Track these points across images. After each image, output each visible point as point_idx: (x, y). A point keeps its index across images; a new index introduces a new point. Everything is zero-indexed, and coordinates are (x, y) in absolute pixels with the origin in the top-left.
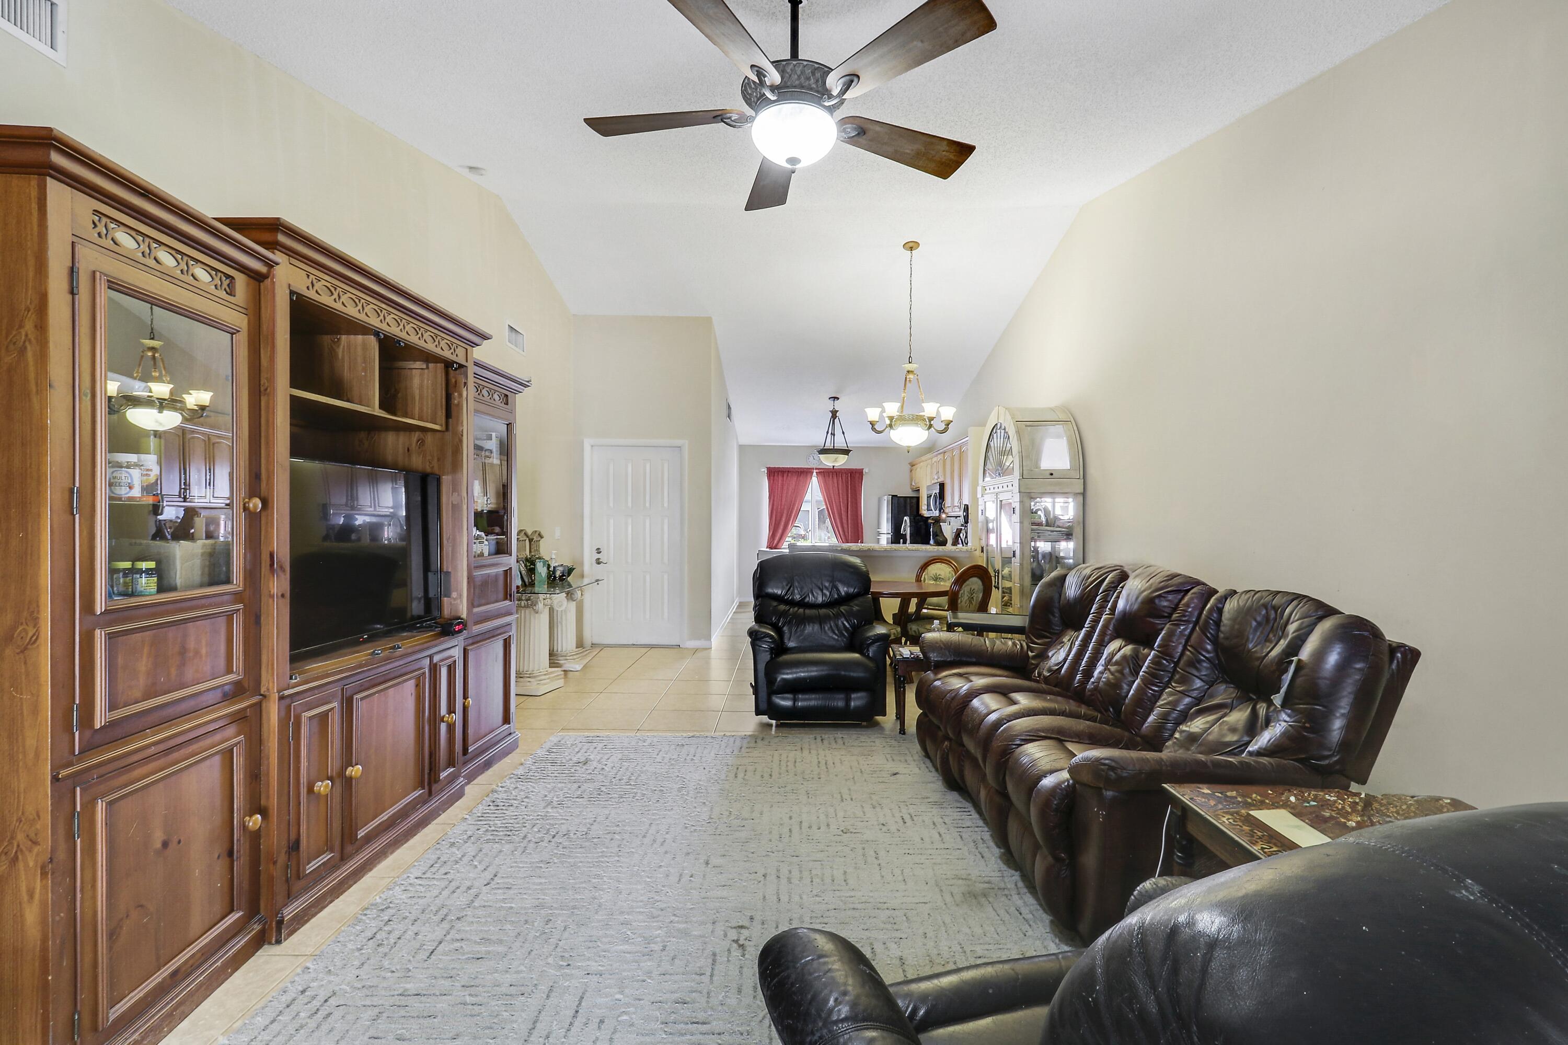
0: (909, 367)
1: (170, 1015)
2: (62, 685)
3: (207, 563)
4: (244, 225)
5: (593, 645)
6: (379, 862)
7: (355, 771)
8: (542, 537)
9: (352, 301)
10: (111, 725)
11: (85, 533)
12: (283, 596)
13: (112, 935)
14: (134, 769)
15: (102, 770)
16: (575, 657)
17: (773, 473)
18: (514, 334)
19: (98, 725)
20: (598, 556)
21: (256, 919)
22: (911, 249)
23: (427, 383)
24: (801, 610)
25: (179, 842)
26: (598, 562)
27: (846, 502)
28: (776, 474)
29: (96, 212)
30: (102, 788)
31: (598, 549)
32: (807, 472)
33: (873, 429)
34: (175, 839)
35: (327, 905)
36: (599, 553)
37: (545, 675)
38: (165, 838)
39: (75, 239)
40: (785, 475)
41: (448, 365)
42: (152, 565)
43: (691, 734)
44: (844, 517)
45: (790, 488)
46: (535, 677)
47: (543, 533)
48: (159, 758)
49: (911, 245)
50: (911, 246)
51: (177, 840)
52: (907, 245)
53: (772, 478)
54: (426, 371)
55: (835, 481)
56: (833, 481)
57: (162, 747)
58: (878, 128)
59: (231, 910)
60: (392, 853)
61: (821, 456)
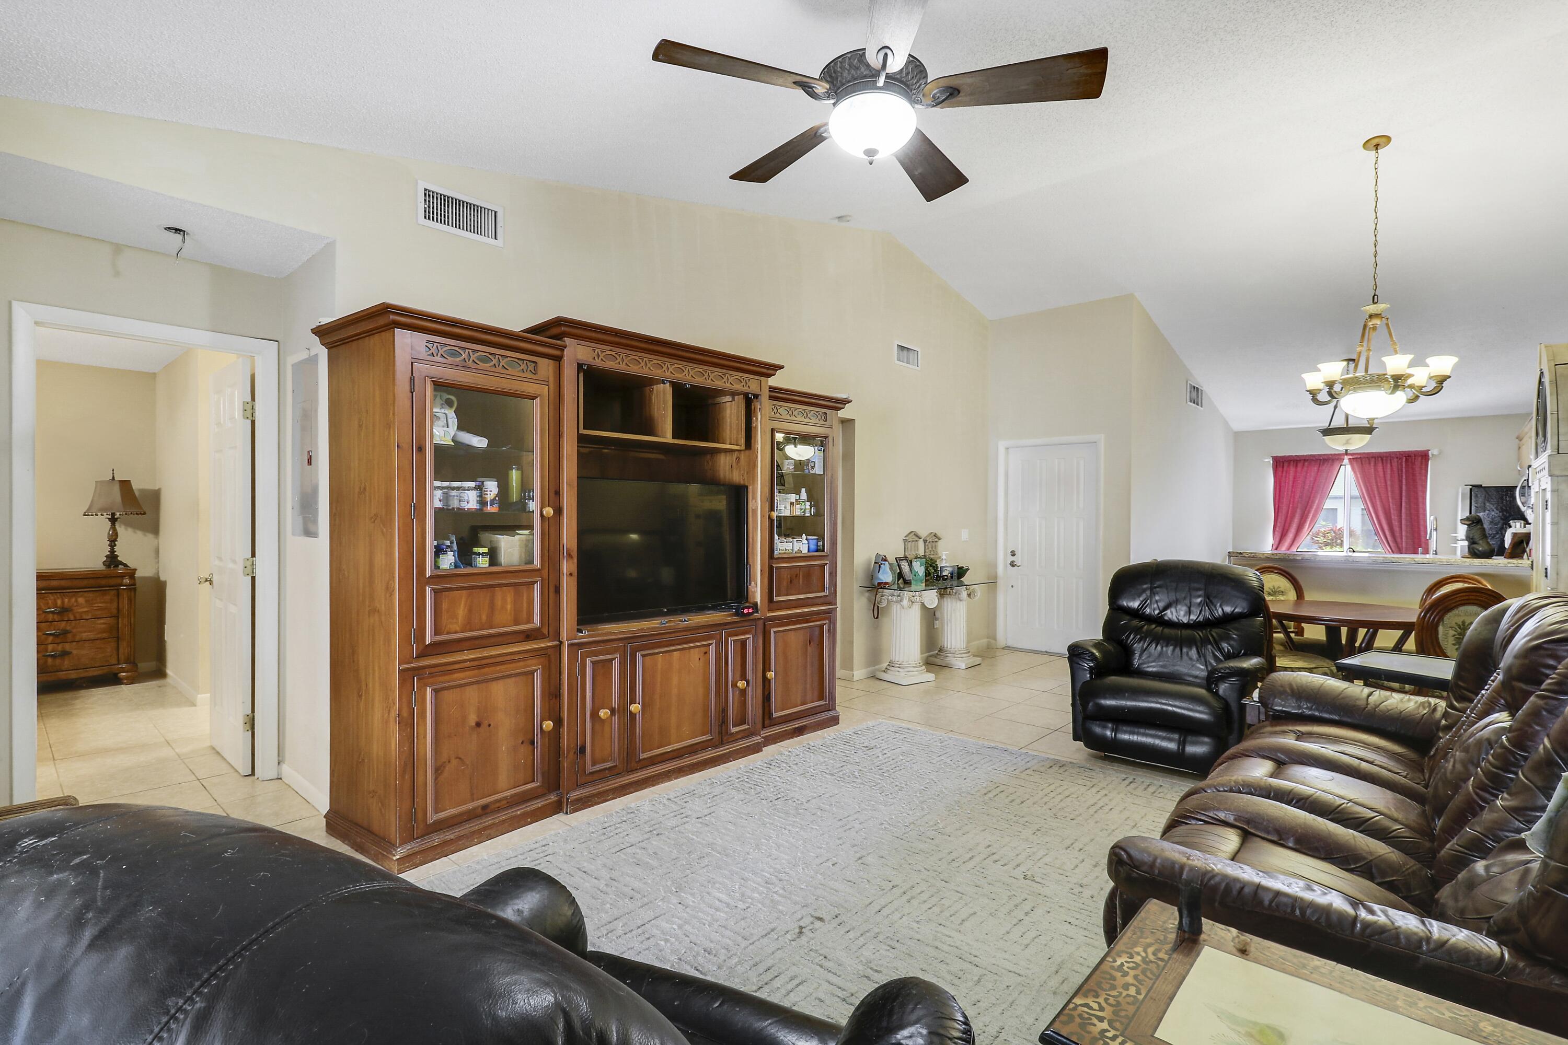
0: (1372, 309)
1: (479, 832)
2: (405, 618)
3: (524, 550)
4: (541, 327)
5: (1007, 648)
6: (662, 782)
7: (635, 708)
8: (939, 539)
9: (635, 361)
10: (434, 645)
11: (419, 530)
12: (571, 574)
13: (438, 770)
14: (454, 673)
15: (433, 670)
16: (963, 655)
17: (1281, 464)
18: (905, 352)
19: (427, 644)
20: (1013, 558)
21: (556, 792)
22: (1377, 147)
23: (734, 411)
24: (1160, 629)
25: (489, 725)
26: (1013, 564)
27: (1397, 497)
28: (1286, 464)
29: (428, 341)
30: (431, 680)
31: (1013, 552)
32: (1333, 460)
33: (1315, 400)
34: (486, 723)
35: (609, 800)
36: (1013, 555)
37: (914, 667)
38: (478, 720)
39: (413, 360)
40: (1300, 465)
41: (746, 395)
42: (486, 550)
43: (993, 745)
44: (1394, 517)
45: (1308, 482)
46: (903, 668)
47: (939, 534)
48: (473, 670)
49: (1375, 142)
50: (1376, 144)
51: (488, 724)
52: (1368, 144)
53: (1280, 469)
54: (733, 402)
55: (1380, 468)
56: (1376, 470)
57: (476, 663)
58: (969, 80)
59: (533, 781)
60: (676, 778)
61: (1327, 438)
